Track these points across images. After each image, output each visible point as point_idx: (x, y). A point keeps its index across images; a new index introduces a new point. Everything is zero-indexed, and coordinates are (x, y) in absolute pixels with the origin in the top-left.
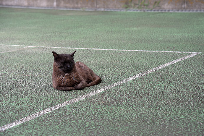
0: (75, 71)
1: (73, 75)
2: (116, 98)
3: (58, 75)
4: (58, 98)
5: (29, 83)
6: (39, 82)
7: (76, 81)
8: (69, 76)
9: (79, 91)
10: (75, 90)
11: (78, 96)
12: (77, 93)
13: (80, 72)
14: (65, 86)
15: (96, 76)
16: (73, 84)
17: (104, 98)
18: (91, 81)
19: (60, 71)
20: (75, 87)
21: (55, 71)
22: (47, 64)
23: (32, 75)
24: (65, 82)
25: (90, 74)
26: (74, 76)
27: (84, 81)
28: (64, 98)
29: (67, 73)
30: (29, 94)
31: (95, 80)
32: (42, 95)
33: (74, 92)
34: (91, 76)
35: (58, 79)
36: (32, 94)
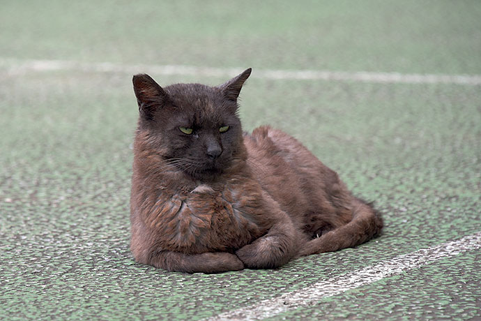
0: (244, 173)
1: (234, 194)
2: (453, 311)
3: (156, 192)
4: (153, 307)
5: (18, 237)
6: (64, 231)
7: (246, 226)
8: (214, 196)
9: (263, 275)
10: (241, 270)
11: (256, 298)
12: (251, 282)
13: (271, 179)
14: (193, 250)
15: (354, 203)
16: (233, 240)
17: (387, 309)
18: (327, 226)
19: (171, 171)
20: (240, 252)
21: (145, 171)
22: (119, 150)
23: (36, 199)
24: (193, 229)
25: (321, 193)
26: (238, 198)
27: (290, 227)
28: (182, 308)
29: (203, 181)
30: (7, 287)
31: (348, 222)
32: (70, 293)
33: (238, 282)
34: (326, 204)
35: (156, 211)
36: (24, 288)
